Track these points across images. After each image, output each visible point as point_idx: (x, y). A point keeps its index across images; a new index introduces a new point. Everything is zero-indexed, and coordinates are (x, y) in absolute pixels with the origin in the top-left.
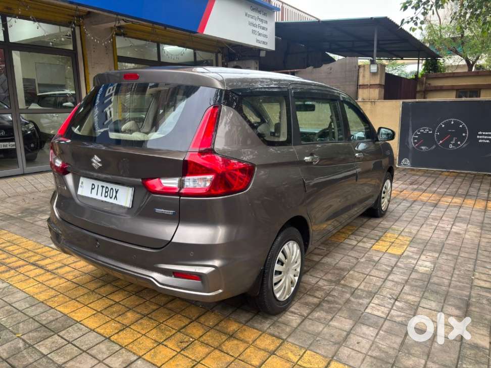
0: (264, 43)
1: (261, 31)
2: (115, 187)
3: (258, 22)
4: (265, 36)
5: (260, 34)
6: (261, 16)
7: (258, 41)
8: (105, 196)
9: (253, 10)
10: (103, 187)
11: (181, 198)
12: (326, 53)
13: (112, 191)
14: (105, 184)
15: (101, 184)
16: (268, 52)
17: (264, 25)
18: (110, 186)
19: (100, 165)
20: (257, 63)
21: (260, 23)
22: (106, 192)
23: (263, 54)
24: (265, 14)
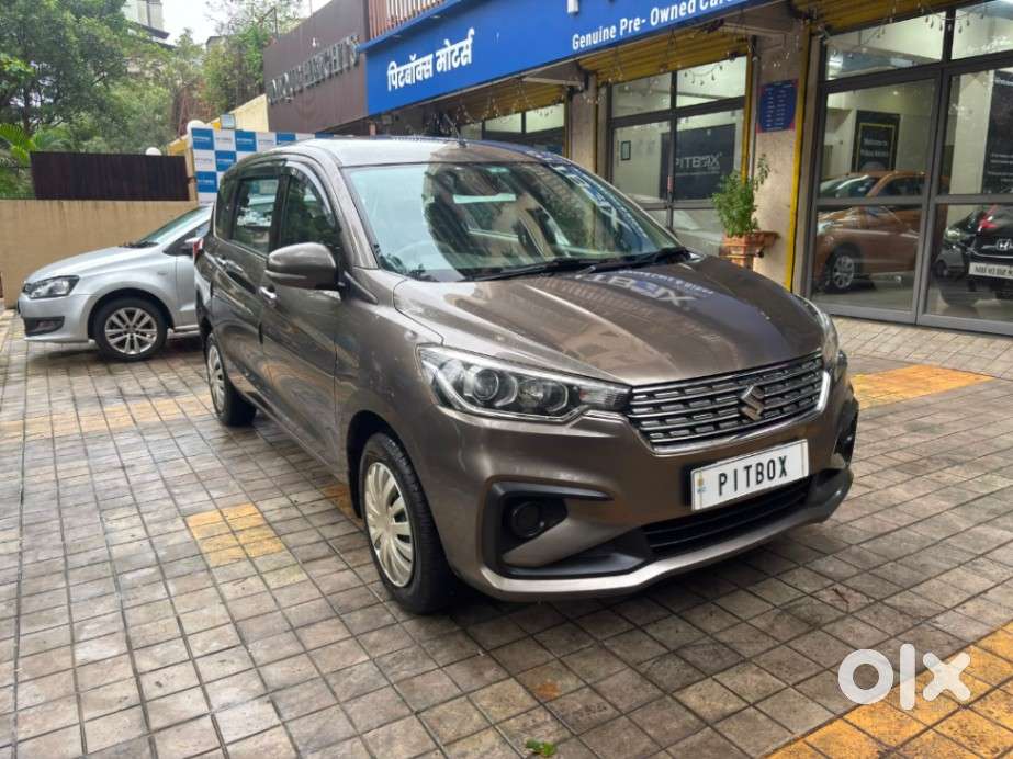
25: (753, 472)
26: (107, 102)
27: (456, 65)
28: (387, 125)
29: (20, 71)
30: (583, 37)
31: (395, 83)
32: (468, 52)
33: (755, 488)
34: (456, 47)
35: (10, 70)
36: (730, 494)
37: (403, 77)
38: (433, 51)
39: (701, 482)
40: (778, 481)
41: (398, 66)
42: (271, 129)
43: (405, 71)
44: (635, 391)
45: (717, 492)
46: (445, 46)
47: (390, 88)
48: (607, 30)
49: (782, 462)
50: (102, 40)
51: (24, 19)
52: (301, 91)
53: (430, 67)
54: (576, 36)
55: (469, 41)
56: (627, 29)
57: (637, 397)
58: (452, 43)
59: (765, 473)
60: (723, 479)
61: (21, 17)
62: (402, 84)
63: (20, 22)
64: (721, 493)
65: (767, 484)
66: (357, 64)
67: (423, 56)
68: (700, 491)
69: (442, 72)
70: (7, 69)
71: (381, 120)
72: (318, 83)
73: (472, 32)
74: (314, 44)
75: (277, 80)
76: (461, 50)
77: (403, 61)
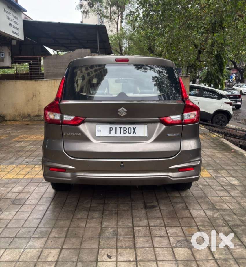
0: (17, 34)
1: (15, 25)
2: (132, 126)
3: (13, 18)
4: (18, 29)
5: (14, 27)
6: (14, 14)
7: (13, 32)
8: (124, 133)
9: (9, 7)
10: (121, 128)
11: (184, 125)
12: (44, 46)
13: (130, 129)
14: (123, 126)
15: (118, 126)
16: (19, 41)
17: (16, 20)
18: (127, 126)
19: (126, 113)
20: (9, 49)
21: (14, 19)
22: (124, 130)
23: (14, 43)
24: (16, 12)
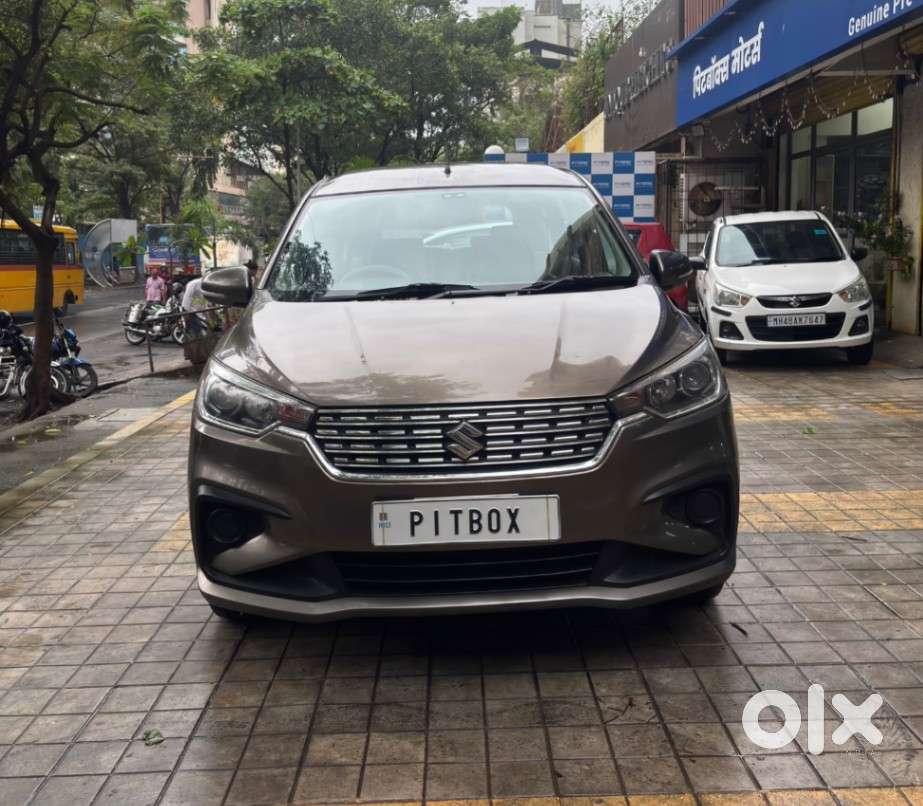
25: (464, 520)
26: (482, 129)
27: (747, 64)
28: (698, 137)
29: (398, 105)
30: (858, 20)
31: (698, 89)
32: (757, 49)
33: (465, 537)
34: (749, 44)
35: (389, 105)
36: (425, 537)
37: (705, 83)
38: (729, 52)
39: (383, 516)
40: (504, 536)
41: (702, 70)
42: (607, 148)
43: (707, 75)
44: (320, 411)
45: (409, 532)
46: (740, 44)
47: (694, 96)
48: (880, 9)
49: (513, 515)
50: (486, 68)
51: (412, 56)
52: (629, 105)
53: (726, 69)
54: (852, 19)
55: (758, 37)
56: (899, 6)
57: (321, 418)
58: (745, 41)
59: (484, 522)
60: (416, 519)
61: (408, 54)
62: (703, 91)
63: (408, 59)
64: (413, 533)
65: (485, 537)
66: (671, 70)
67: (722, 57)
68: (382, 525)
69: (736, 73)
70: (387, 104)
71: (690, 131)
72: (642, 94)
73: (762, 25)
74: (641, 53)
75: (612, 95)
76: (752, 47)
77: (706, 65)
